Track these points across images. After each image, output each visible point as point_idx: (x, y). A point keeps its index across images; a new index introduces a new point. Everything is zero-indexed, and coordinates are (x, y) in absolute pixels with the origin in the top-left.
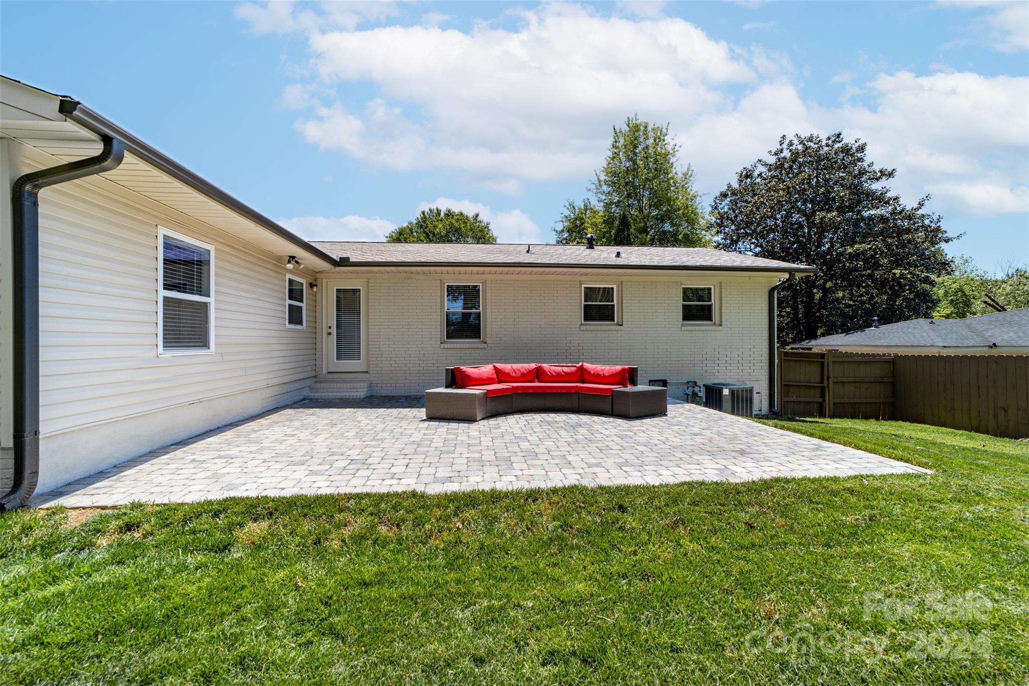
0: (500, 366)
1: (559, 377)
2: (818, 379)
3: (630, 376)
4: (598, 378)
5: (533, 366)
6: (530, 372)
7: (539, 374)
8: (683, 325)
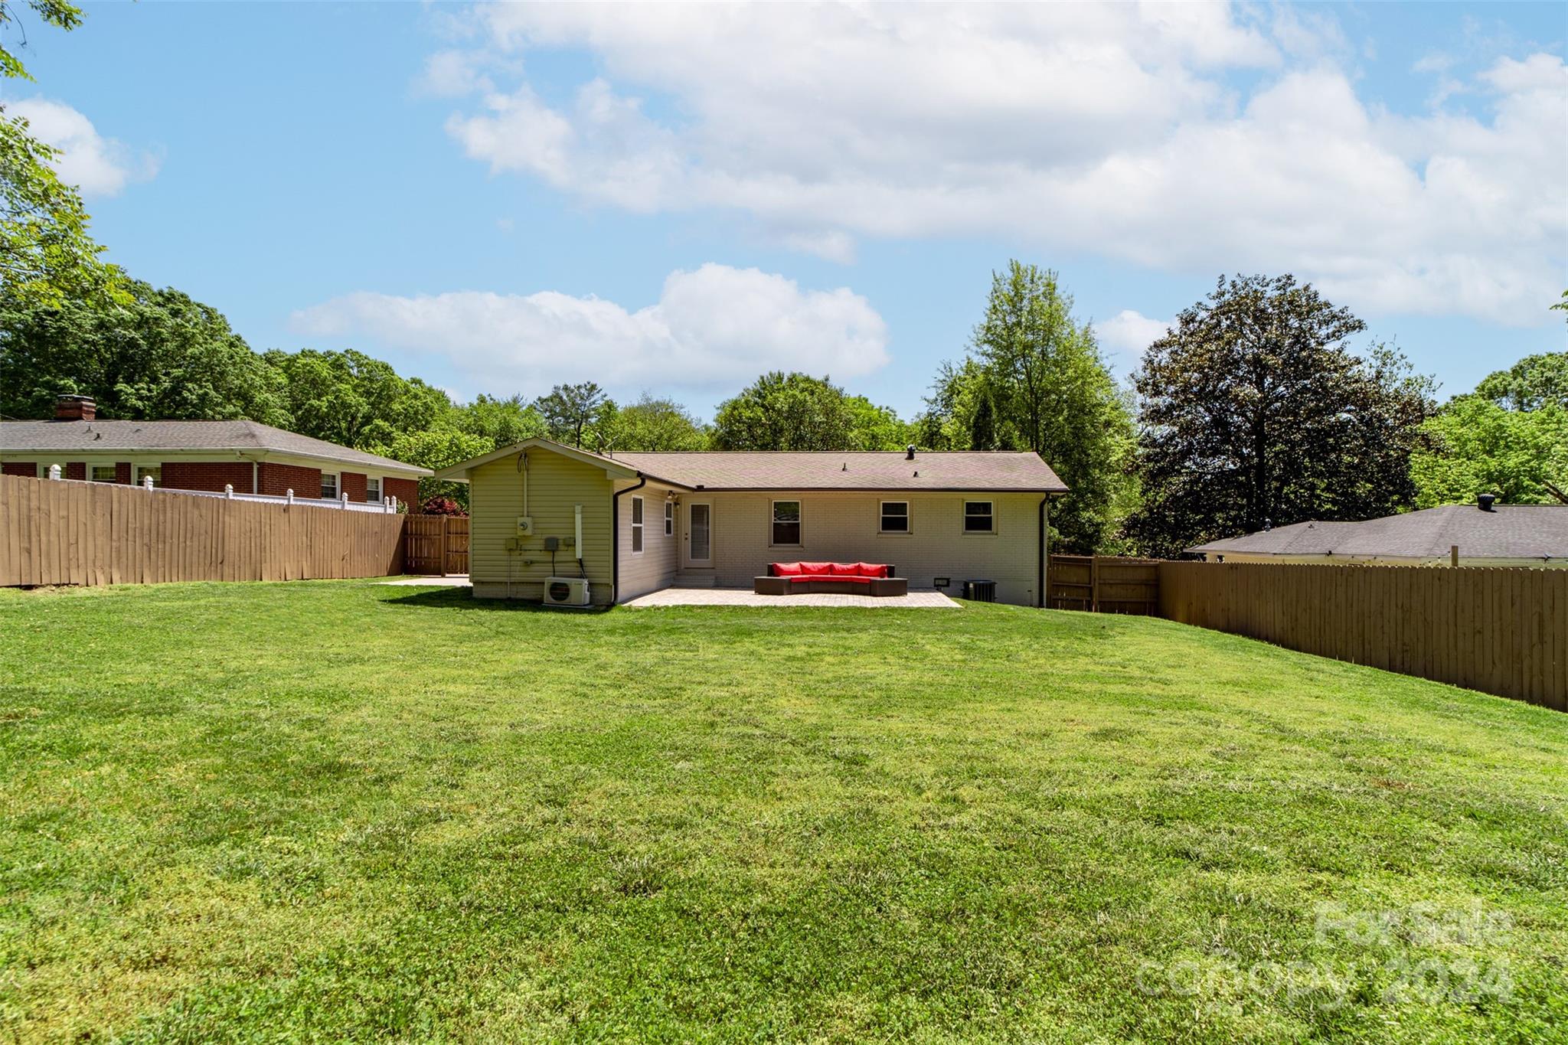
0: (804, 564)
1: (843, 572)
2: (1087, 581)
3: (891, 572)
4: (868, 572)
5: (827, 564)
6: (824, 568)
7: (831, 569)
8: (964, 534)
